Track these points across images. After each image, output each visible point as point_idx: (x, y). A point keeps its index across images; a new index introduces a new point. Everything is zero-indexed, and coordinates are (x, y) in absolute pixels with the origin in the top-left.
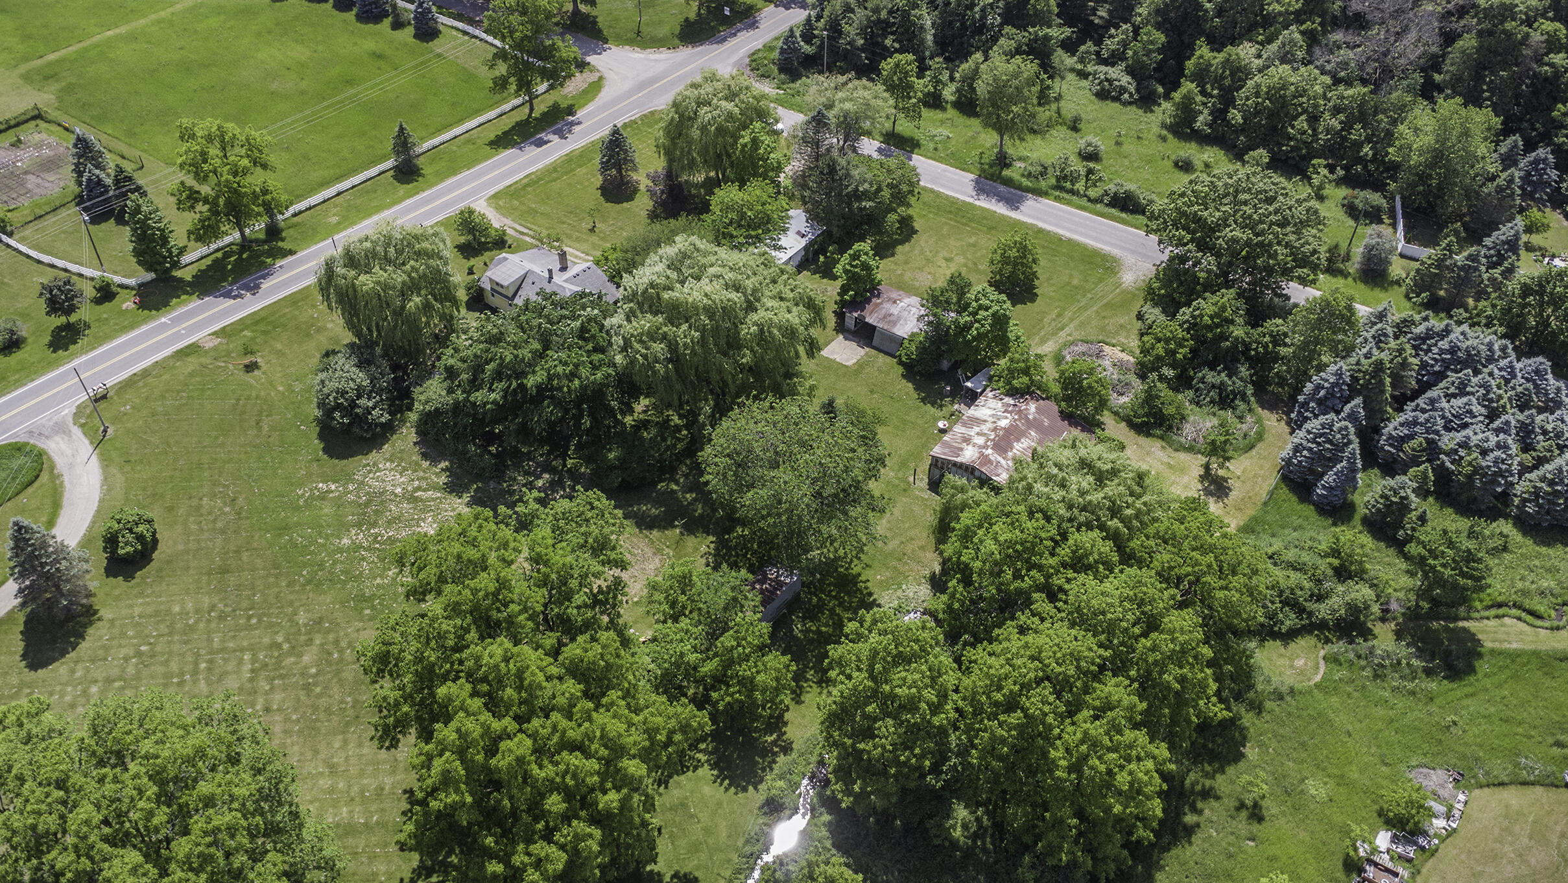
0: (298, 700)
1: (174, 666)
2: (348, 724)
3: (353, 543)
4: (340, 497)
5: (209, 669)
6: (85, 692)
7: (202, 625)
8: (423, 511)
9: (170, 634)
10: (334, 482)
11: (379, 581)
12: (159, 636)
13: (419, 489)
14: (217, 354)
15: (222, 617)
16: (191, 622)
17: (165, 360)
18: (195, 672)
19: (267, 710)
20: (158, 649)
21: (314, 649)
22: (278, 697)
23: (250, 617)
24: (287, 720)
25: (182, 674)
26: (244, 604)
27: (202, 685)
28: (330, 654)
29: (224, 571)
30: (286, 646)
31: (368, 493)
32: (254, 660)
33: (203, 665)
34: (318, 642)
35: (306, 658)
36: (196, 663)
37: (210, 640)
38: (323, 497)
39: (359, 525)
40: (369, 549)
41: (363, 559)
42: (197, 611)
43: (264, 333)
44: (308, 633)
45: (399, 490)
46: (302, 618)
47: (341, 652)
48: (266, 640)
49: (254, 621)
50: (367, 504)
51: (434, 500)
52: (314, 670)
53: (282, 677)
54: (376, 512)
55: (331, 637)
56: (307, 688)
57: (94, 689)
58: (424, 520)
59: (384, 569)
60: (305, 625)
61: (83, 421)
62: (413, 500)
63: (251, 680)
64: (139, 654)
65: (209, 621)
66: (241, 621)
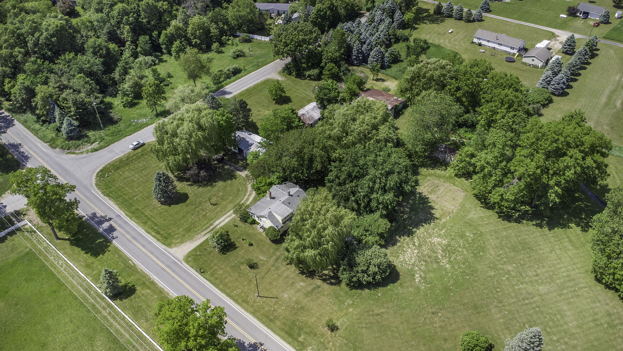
0: (529, 267)
1: (531, 312)
2: (532, 250)
3: (448, 263)
4: (424, 272)
5: (527, 299)
6: (558, 341)
7: (507, 308)
8: (425, 242)
9: (516, 318)
10: (414, 275)
11: (465, 253)
12: (518, 322)
13: (414, 244)
14: (320, 349)
15: (501, 302)
16: (507, 313)
18: (531, 303)
19: (537, 275)
20: (525, 320)
21: (505, 267)
22: (530, 274)
24: (538, 268)
25: (534, 308)
26: (491, 295)
27: (535, 299)
28: (505, 262)
29: (475, 307)
30: (507, 276)
31: (419, 262)
32: (517, 285)
33: (527, 301)
34: (501, 266)
35: (510, 268)
36: (527, 304)
37: (514, 303)
38: (424, 278)
39: (438, 263)
40: (450, 258)
41: (455, 259)
42: (500, 312)
43: (300, 329)
44: (498, 270)
45: (416, 251)
46: (492, 273)
47: (503, 258)
48: (507, 283)
49: (498, 290)
50: (426, 261)
51: (419, 239)
52: (514, 265)
53: (521, 275)
54: (429, 257)
55: (497, 263)
56: (523, 265)
57: (555, 338)
58: (431, 241)
59: (458, 251)
60: (495, 272)
63: (526, 284)
65: (504, 306)
66: (500, 294)
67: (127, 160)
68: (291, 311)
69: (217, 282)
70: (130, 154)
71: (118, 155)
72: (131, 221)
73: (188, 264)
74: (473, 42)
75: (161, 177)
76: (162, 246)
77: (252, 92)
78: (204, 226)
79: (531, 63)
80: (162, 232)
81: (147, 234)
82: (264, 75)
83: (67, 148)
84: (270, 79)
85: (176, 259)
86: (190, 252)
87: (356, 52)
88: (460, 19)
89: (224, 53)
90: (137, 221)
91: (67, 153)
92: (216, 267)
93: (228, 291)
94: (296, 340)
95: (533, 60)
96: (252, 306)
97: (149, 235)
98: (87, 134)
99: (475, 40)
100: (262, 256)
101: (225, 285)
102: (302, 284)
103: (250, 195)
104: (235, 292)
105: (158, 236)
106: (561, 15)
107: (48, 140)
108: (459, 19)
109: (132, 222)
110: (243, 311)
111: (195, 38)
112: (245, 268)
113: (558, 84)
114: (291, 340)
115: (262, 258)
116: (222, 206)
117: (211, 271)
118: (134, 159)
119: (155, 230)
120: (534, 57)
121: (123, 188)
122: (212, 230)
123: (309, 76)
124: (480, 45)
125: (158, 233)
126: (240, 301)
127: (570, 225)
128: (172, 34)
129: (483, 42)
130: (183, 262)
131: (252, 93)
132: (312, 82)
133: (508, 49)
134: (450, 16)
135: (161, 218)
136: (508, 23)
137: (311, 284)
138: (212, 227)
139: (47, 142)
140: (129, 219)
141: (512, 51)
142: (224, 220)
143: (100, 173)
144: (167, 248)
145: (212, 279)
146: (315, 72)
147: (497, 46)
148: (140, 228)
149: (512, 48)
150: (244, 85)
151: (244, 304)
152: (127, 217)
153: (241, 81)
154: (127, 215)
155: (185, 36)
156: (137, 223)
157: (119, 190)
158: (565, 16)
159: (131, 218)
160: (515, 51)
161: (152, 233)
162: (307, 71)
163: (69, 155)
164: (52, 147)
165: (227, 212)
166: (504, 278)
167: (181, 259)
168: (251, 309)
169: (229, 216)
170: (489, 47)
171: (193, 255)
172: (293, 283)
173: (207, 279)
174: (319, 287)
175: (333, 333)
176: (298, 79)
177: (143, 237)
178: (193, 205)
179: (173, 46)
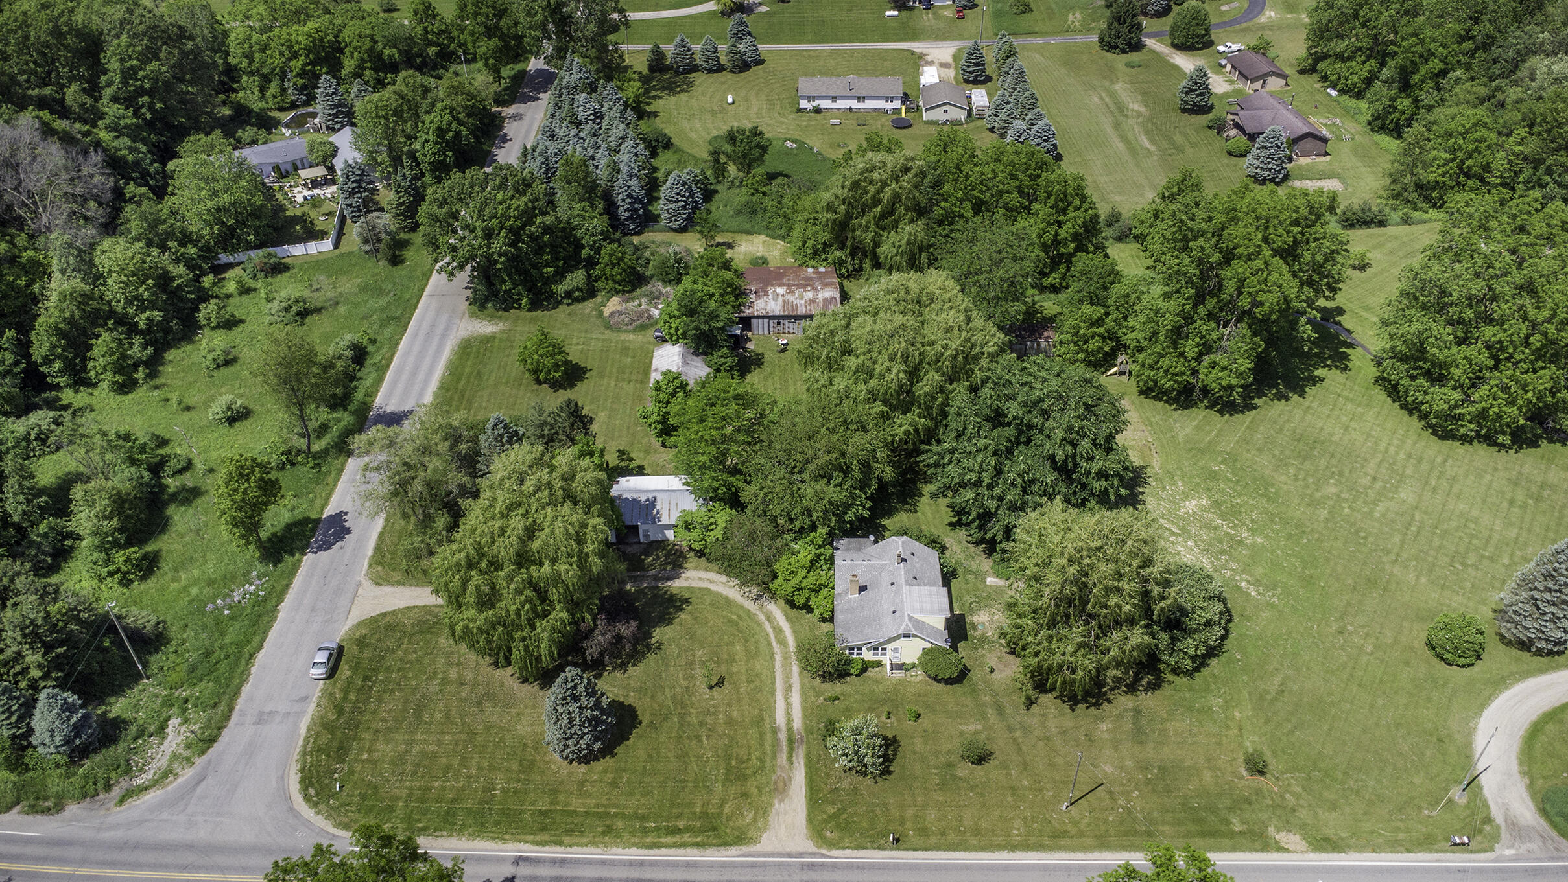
0: (1351, 472)
1: (1437, 542)
2: (1323, 442)
4: (1243, 571)
5: (1410, 524)
7: (1405, 556)
8: (1183, 519)
10: (1239, 588)
11: (1251, 502)
13: (1173, 534)
14: (1288, 819)
15: (1388, 551)
16: (1414, 563)
17: (1361, 849)
18: (1420, 528)
19: (1375, 479)
21: (1325, 492)
22: (1365, 482)
23: (1365, 538)
24: (1363, 467)
25: (1433, 533)
26: (1365, 550)
27: (1418, 518)
28: (1315, 484)
29: (1372, 582)
30: (1345, 505)
31: (1218, 559)
32: (1373, 510)
33: (1413, 529)
34: (1320, 494)
35: (1333, 490)
36: (1418, 533)
37: (1403, 542)
38: (1257, 583)
39: (1241, 542)
40: (1244, 523)
41: (1253, 521)
42: (1406, 567)
43: (1213, 810)
44: (1324, 503)
45: (1191, 543)
46: (1323, 513)
47: (1306, 479)
48: (1358, 516)
49: (1363, 534)
50: (1223, 552)
51: (1168, 520)
52: (1332, 481)
53: (1358, 491)
54: (1220, 542)
55: (1309, 491)
56: (1341, 474)
58: (1187, 513)
59: (1241, 506)
60: (1324, 508)
61: (1487, 828)
62: (1184, 530)
63: (1380, 501)
64: (1464, 564)
65: (1399, 555)
66: (1371, 539)
67: (340, 711)
68: (1154, 791)
69: (952, 837)
70: (332, 694)
71: (300, 714)
72: (569, 849)
73: (844, 848)
74: (799, 110)
75: (575, 687)
76: (729, 853)
77: (460, 386)
78: (762, 745)
79: (946, 117)
80: (681, 824)
81: (652, 852)
82: (444, 336)
83: (100, 786)
84: (468, 340)
85: (801, 855)
86: (810, 820)
87: (628, 200)
88: (720, 69)
89: (242, 321)
90: (585, 840)
91: (121, 802)
92: (910, 812)
93: (998, 840)
94: (1232, 834)
95: (946, 111)
96: (1081, 834)
97: (664, 851)
98: (111, 715)
99: (804, 104)
100: (966, 724)
101: (977, 832)
102: (1104, 726)
103: (769, 618)
104: (1016, 832)
105: (686, 837)
106: (888, 13)
107: (10, 798)
108: (717, 71)
109: (575, 849)
110: (1080, 855)
111: (142, 309)
112: (965, 770)
113: (1045, 141)
114: (1227, 842)
115: (971, 728)
116: (744, 678)
117: (909, 825)
118: (357, 701)
119: (657, 829)
120: (946, 104)
121: (427, 789)
122: (791, 740)
123: (568, 294)
124: (817, 110)
125: (675, 831)
126: (1046, 840)
127: (1316, 373)
128: (71, 321)
129: (824, 104)
130: (824, 852)
131: (463, 392)
132: (580, 306)
133: (881, 104)
134: (694, 68)
135: (632, 794)
136: (811, 53)
137: (1119, 716)
138: (783, 736)
139: (8, 809)
140: (558, 849)
141: (890, 106)
142: (789, 705)
143: (312, 792)
144: (745, 849)
145: (933, 840)
146: (576, 279)
147: (854, 104)
148: (615, 850)
149: (889, 99)
150: (421, 376)
151: (1063, 842)
152: (547, 848)
153: (399, 371)
154: (537, 843)
155: (111, 313)
156: (594, 844)
157: (423, 800)
158: (896, 13)
159: (560, 843)
160: (897, 104)
161: (663, 840)
162: (556, 283)
163: (132, 802)
164: (46, 811)
165: (773, 683)
166: (1346, 510)
167: (815, 849)
168: (1089, 841)
169: (788, 688)
170: (838, 109)
171: (826, 821)
172: (1086, 735)
173: (925, 849)
174: (1137, 712)
175: (1268, 776)
176: (539, 313)
177: (653, 864)
178: (667, 717)
179: (96, 352)
